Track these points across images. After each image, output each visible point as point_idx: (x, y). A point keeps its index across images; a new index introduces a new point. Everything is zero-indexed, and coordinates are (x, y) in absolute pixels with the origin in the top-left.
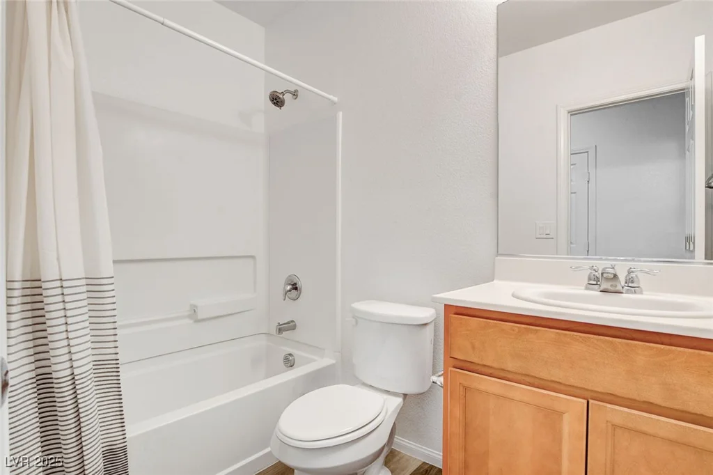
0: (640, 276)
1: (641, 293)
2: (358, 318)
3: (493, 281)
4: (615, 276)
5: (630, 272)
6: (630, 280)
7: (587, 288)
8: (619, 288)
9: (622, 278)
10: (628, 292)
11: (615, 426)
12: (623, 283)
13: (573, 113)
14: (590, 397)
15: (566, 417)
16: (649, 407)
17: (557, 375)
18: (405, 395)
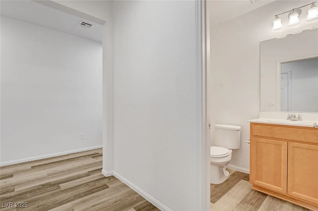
0: (302, 116)
1: (302, 120)
2: (217, 128)
3: (259, 118)
4: (295, 116)
5: (299, 115)
6: (299, 117)
7: (287, 120)
8: (296, 119)
9: (297, 117)
10: (298, 120)
11: (294, 147)
12: (297, 118)
13: (282, 63)
14: (288, 141)
15: (282, 146)
16: (302, 142)
17: (280, 137)
18: (232, 150)
